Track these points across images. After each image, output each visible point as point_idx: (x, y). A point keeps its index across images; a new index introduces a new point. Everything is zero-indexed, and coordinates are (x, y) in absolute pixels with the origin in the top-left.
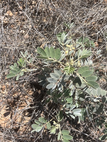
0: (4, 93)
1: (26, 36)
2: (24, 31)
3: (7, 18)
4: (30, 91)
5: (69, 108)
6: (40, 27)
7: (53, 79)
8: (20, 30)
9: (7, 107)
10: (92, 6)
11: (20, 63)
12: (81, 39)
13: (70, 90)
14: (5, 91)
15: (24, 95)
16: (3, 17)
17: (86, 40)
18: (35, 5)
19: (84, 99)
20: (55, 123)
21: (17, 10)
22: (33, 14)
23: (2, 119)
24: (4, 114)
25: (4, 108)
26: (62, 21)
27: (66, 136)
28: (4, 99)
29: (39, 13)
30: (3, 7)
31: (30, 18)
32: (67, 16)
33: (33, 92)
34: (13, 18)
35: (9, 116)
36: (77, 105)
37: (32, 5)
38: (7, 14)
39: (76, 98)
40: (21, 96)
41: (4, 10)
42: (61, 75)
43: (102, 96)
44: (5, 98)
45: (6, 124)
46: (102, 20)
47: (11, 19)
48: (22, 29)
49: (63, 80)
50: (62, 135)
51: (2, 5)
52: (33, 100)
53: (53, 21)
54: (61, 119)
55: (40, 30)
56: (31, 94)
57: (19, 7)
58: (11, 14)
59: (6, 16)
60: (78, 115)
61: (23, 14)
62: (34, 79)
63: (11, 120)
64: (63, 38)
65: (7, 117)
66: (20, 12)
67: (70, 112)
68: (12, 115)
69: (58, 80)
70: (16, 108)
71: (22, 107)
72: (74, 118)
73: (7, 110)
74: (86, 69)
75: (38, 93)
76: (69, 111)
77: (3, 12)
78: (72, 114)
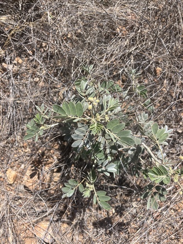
0: (26, 151)
1: (41, 84)
2: (38, 79)
3: (16, 67)
4: (56, 145)
5: (102, 164)
6: (55, 71)
7: (78, 135)
8: (34, 78)
9: (32, 167)
10: (110, 41)
11: (38, 120)
12: (105, 84)
13: (100, 143)
14: (28, 148)
15: (50, 150)
16: (12, 66)
17: (110, 84)
18: (46, 47)
19: (117, 151)
20: (88, 185)
21: (27, 56)
22: (46, 58)
23: (29, 181)
24: (30, 176)
25: (29, 168)
26: (79, 62)
27: (103, 197)
28: (28, 158)
29: (52, 57)
30: (9, 54)
31: (42, 63)
32: (84, 57)
33: (59, 145)
34: (24, 65)
35: (36, 176)
36: (110, 158)
37: (42, 47)
38: (15, 62)
39: (108, 151)
40: (46, 152)
41: (11, 57)
42: (87, 129)
43: (137, 145)
44: (28, 156)
45: (34, 185)
46: (123, 55)
47: (21, 66)
48: (35, 77)
49: (90, 134)
50: (98, 197)
51: (8, 52)
52: (61, 154)
53: (69, 63)
54: (94, 179)
55: (56, 75)
56: (57, 147)
57: (29, 52)
58: (20, 61)
59: (15, 64)
60: (113, 171)
61: (34, 59)
62: (58, 131)
63: (39, 181)
64: (82, 87)
65: (34, 178)
66: (31, 57)
67: (103, 169)
68: (39, 174)
69: (84, 136)
70: (42, 166)
71: (49, 164)
72: (108, 175)
73: (33, 170)
74: (116, 122)
75: (64, 146)
76: (101, 167)
77: (10, 60)
78: (106, 171)
